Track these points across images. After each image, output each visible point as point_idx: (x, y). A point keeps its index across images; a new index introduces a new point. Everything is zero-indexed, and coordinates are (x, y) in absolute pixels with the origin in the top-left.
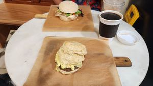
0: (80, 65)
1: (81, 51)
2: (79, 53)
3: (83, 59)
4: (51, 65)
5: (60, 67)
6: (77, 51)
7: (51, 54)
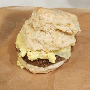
0: (66, 54)
1: (69, 25)
2: (64, 29)
3: (73, 41)
4: (8, 56)
5: (25, 58)
6: (59, 24)
7: (10, 37)
